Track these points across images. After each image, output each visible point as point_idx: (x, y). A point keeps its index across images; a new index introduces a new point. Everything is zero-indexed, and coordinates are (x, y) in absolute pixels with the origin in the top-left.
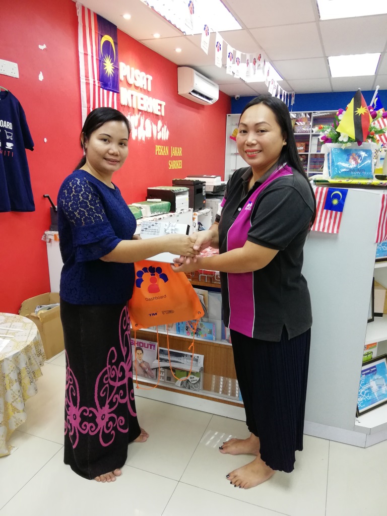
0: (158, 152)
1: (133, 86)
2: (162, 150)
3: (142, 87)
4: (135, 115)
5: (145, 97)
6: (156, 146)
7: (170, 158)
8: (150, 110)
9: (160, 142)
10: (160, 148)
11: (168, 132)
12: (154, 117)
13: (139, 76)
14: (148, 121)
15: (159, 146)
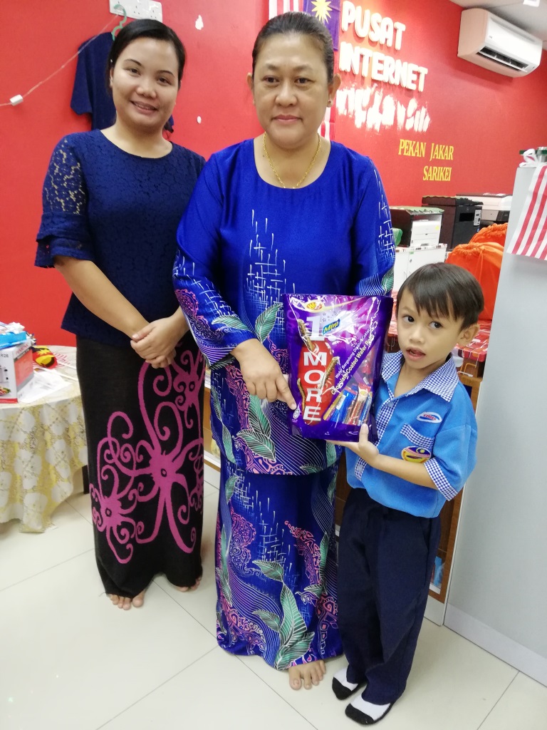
0: (403, 150)
1: (366, 40)
2: (411, 148)
3: (383, 42)
4: (365, 88)
5: (389, 59)
6: (401, 141)
7: (427, 161)
8: (395, 81)
9: (411, 135)
10: (408, 144)
11: (428, 119)
12: (404, 94)
13: (379, 24)
14: (389, 100)
15: (407, 141)
